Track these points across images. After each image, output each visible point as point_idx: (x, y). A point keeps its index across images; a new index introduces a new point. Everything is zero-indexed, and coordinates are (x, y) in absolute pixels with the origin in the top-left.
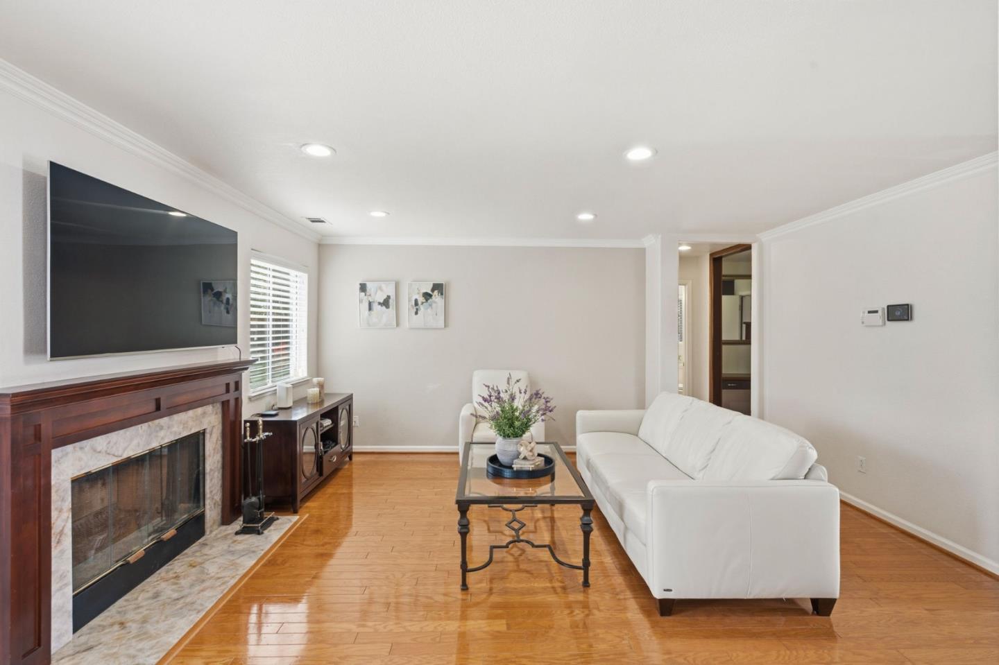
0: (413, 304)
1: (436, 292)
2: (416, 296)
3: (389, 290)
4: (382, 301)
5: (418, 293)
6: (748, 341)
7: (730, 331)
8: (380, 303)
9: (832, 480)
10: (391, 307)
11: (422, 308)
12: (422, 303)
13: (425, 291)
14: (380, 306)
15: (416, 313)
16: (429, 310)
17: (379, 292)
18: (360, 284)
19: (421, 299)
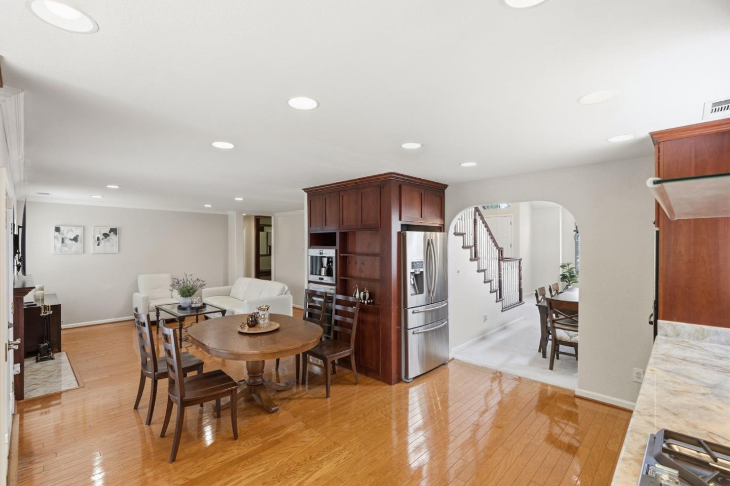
0: (96, 239)
1: (112, 233)
2: (99, 235)
3: (79, 232)
4: (72, 238)
5: (100, 234)
6: (270, 255)
7: (263, 251)
8: (70, 239)
9: (291, 294)
10: (79, 241)
11: (102, 242)
12: (103, 239)
13: (104, 232)
14: (70, 241)
15: (98, 245)
16: (108, 243)
17: (70, 232)
18: (56, 227)
19: (101, 237)
